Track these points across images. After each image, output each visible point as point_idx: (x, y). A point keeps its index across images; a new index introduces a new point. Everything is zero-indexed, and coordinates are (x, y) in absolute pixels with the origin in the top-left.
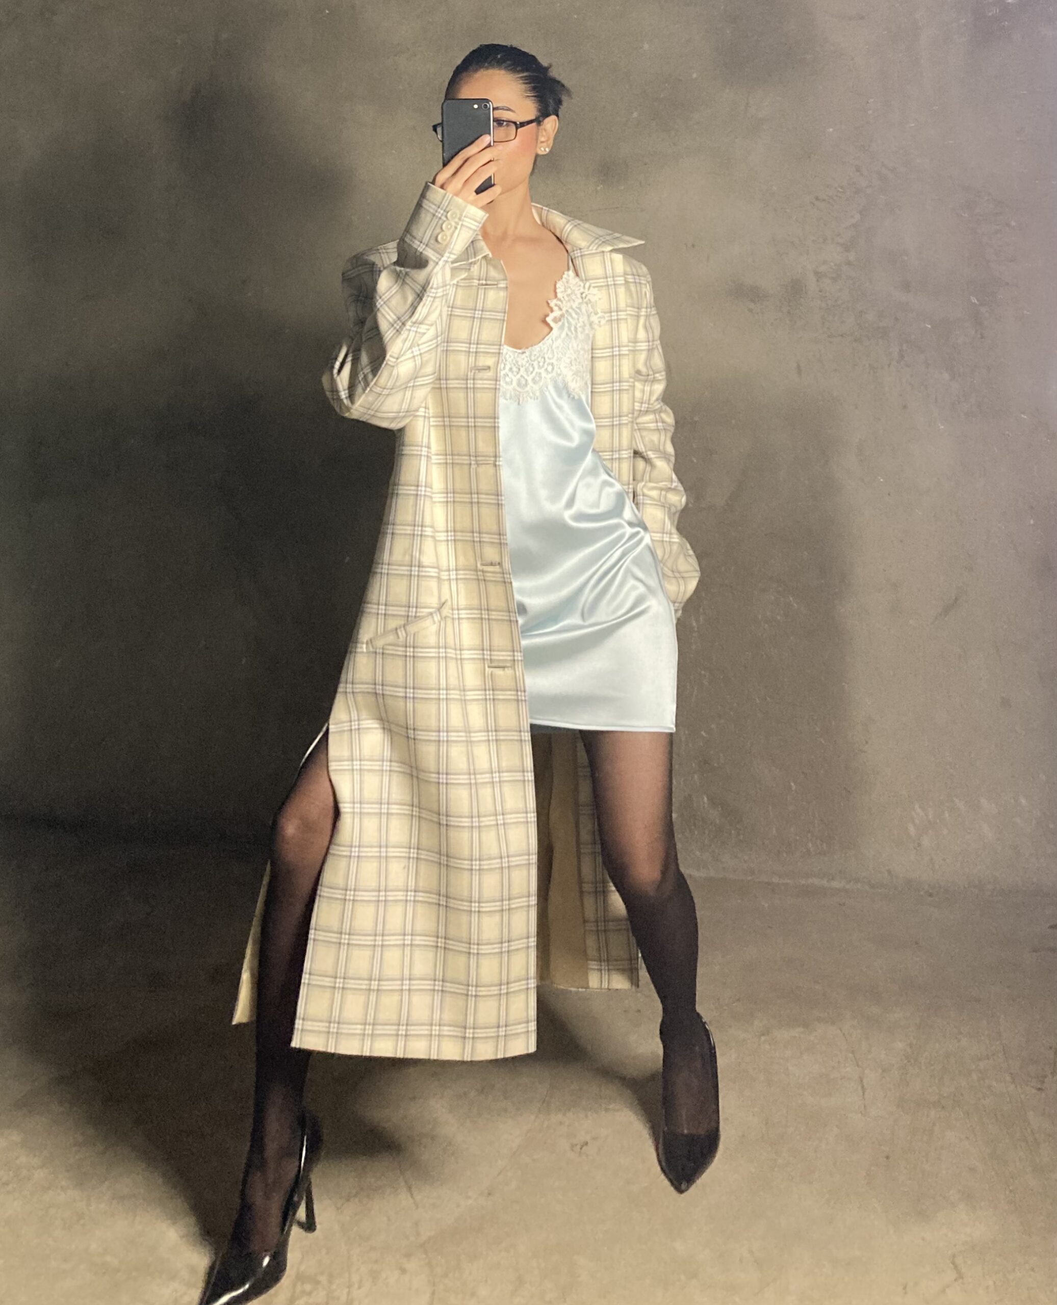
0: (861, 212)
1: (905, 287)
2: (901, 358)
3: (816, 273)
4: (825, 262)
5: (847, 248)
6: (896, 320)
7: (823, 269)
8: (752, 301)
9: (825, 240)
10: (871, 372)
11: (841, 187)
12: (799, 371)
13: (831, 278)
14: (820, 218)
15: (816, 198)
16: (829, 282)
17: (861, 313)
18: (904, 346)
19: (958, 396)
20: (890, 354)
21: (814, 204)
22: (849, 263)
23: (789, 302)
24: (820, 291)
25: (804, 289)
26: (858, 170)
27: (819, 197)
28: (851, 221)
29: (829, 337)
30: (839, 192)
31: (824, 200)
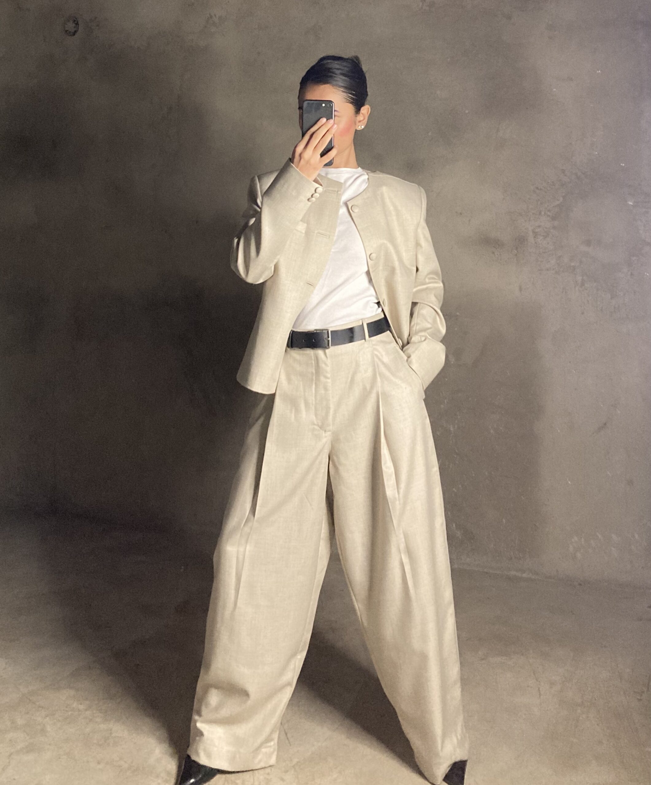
0: (564, 197)
1: (588, 243)
2: (583, 284)
3: (533, 232)
4: (539, 226)
5: (554, 218)
6: (581, 262)
7: (538, 230)
8: (494, 247)
9: (540, 213)
10: (564, 293)
11: (553, 182)
12: (521, 289)
13: (543, 236)
14: (539, 200)
15: (537, 188)
16: (542, 238)
17: (560, 257)
18: (585, 278)
19: (615, 308)
20: (576, 282)
21: (535, 191)
22: (554, 228)
23: (517, 249)
24: (536, 243)
25: (526, 241)
26: (563, 172)
27: (539, 188)
28: (557, 203)
29: (539, 270)
30: (551, 185)
31: (541, 189)
